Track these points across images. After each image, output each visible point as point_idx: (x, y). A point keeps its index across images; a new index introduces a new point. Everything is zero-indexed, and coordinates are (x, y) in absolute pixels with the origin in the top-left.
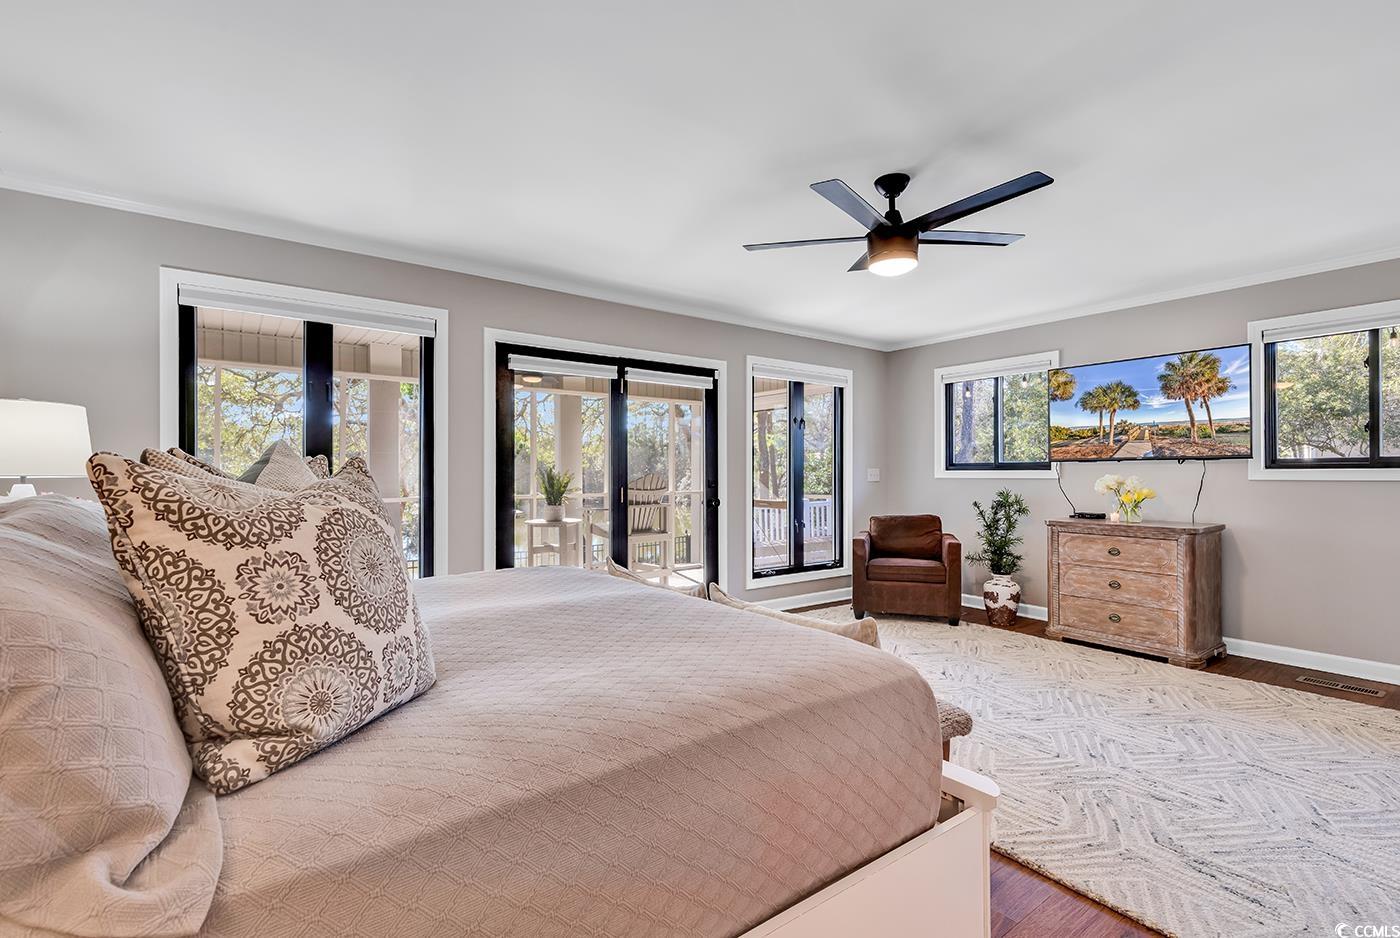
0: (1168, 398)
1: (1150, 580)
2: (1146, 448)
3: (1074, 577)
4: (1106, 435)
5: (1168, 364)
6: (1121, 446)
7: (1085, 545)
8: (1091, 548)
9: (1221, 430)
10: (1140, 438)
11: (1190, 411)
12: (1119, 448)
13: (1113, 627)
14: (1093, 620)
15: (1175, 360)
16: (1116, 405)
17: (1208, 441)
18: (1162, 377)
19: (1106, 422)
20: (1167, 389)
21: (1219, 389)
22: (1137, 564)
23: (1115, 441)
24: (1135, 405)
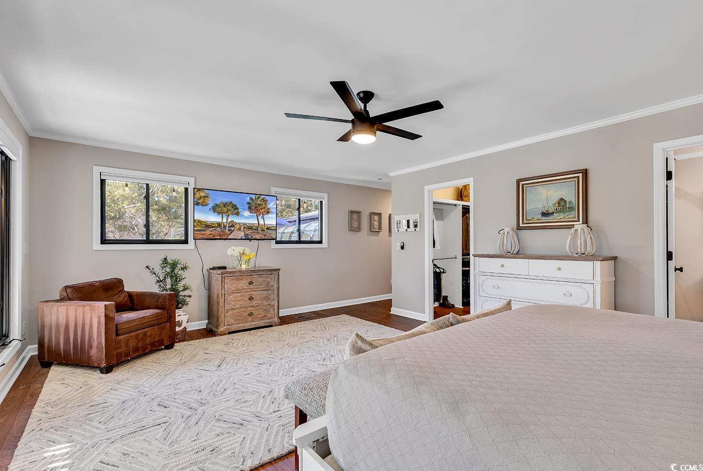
0: (251, 213)
1: (265, 292)
2: (241, 234)
3: (232, 299)
4: (225, 227)
5: (251, 198)
6: (231, 233)
7: (238, 282)
8: (240, 283)
9: (268, 229)
10: (239, 229)
11: (258, 220)
12: (231, 234)
13: (250, 319)
14: (241, 318)
15: (253, 197)
16: (229, 213)
17: (263, 232)
18: (248, 203)
19: (225, 220)
20: (250, 209)
21: (267, 212)
22: (260, 286)
23: (229, 230)
24: (238, 214)
